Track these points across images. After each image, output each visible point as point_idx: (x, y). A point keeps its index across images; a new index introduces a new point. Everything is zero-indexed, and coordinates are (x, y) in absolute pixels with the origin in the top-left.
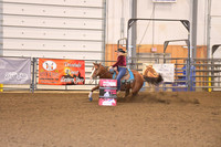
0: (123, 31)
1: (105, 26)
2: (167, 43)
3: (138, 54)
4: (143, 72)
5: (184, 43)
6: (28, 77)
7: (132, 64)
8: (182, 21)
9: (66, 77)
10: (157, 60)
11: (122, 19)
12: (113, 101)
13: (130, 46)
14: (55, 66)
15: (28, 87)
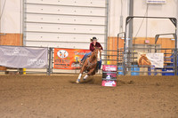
0: (122, 27)
1: (107, 22)
2: (157, 36)
3: (134, 45)
4: (138, 60)
5: (172, 36)
6: (46, 63)
7: (129, 53)
8: (170, 19)
9: (76, 63)
10: (149, 50)
11: (121, 17)
12: (114, 83)
13: (127, 39)
14: (67, 55)
15: (45, 71)
